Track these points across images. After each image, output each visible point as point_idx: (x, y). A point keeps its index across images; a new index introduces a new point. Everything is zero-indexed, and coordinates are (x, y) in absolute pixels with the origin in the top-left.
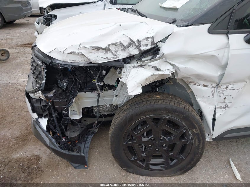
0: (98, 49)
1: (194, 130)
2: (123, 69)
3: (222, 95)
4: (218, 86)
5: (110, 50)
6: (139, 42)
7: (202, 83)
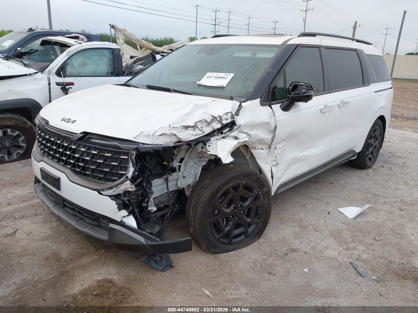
0: (187, 127)
1: (264, 190)
2: (207, 143)
3: (273, 154)
4: (270, 147)
5: (197, 127)
6: (220, 117)
7: (260, 146)
